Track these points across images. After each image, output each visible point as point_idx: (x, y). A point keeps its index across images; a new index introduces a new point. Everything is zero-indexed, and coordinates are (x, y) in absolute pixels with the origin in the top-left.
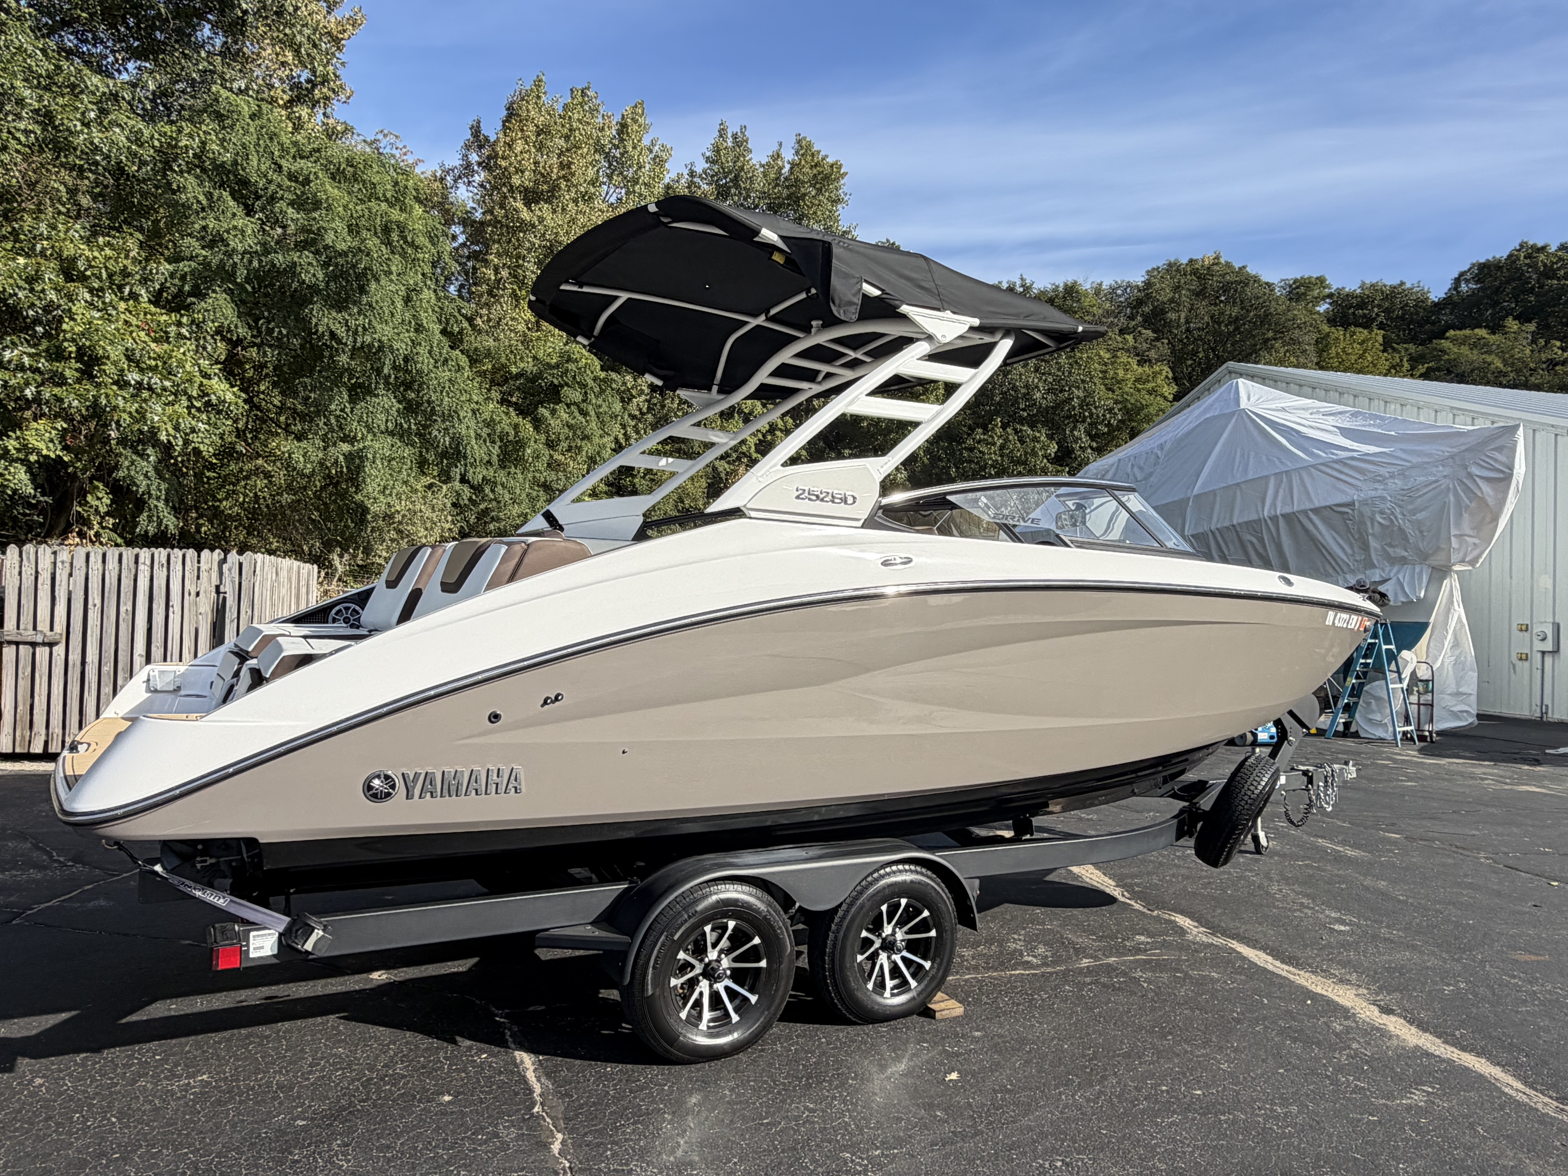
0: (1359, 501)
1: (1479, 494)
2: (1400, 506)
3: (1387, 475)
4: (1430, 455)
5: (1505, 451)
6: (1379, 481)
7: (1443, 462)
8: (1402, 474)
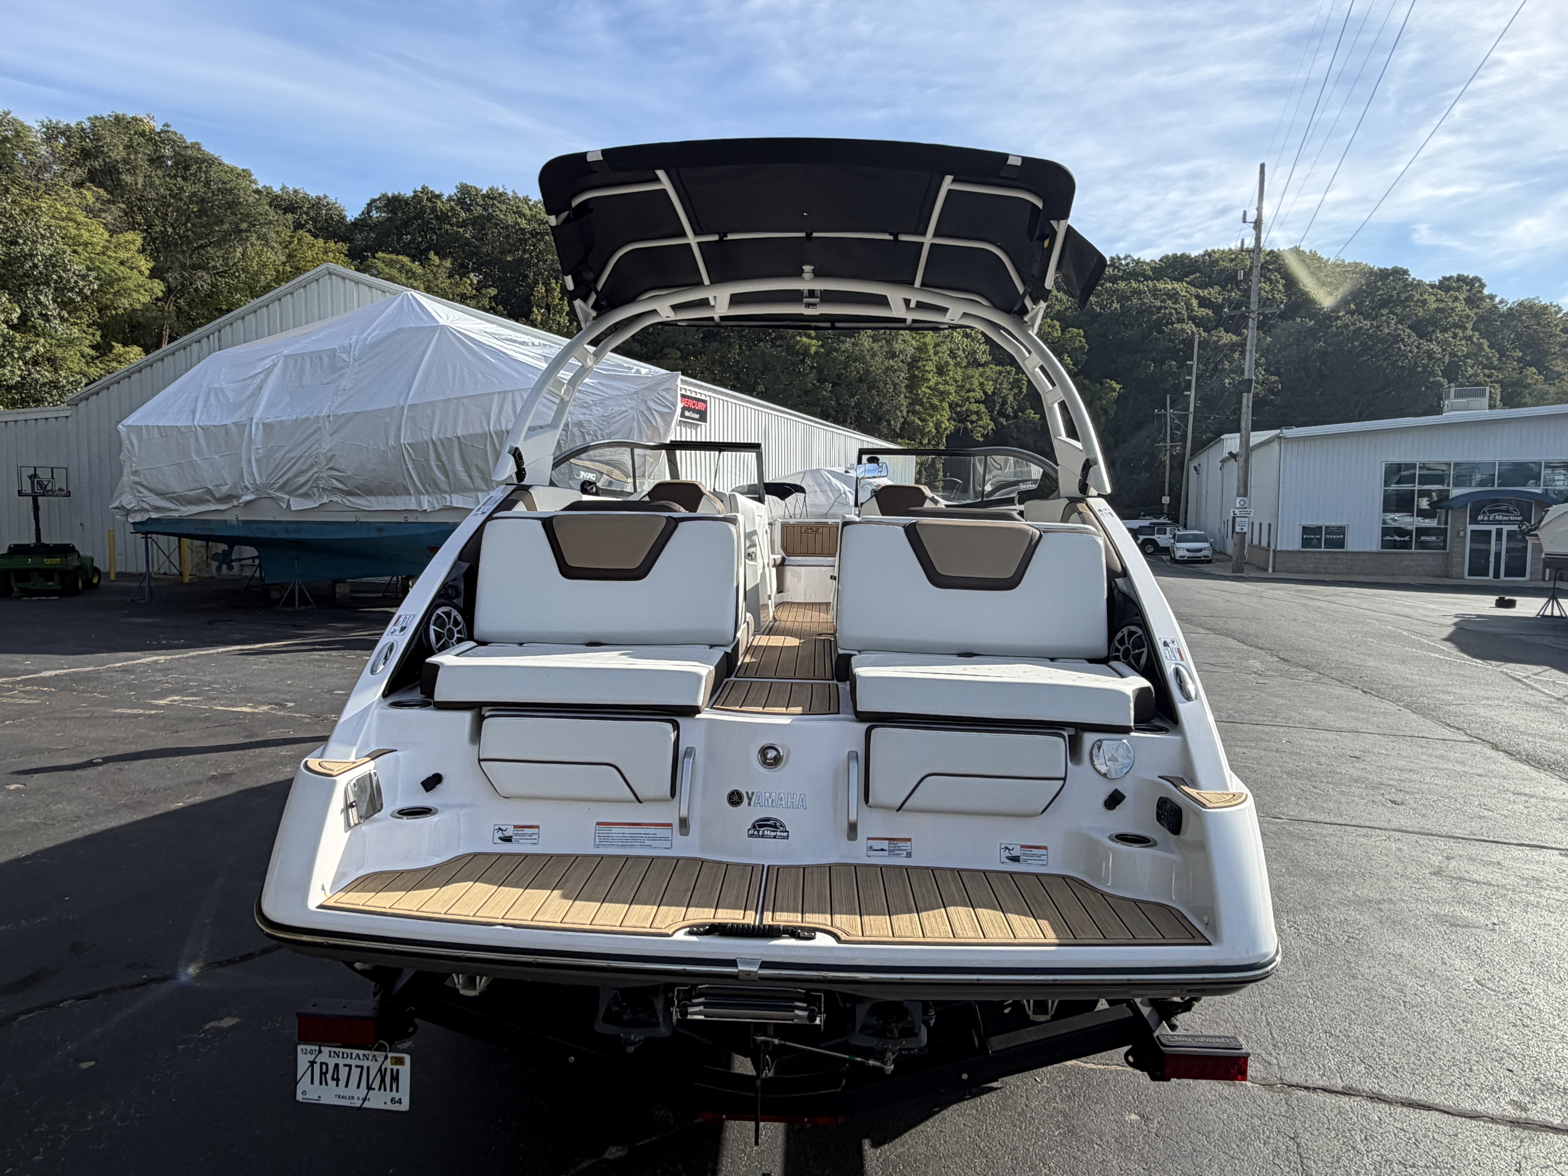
0: (572, 423)
1: (654, 423)
2: (601, 430)
3: (591, 403)
4: (620, 389)
5: (671, 392)
6: (586, 408)
7: (630, 396)
8: (602, 403)
